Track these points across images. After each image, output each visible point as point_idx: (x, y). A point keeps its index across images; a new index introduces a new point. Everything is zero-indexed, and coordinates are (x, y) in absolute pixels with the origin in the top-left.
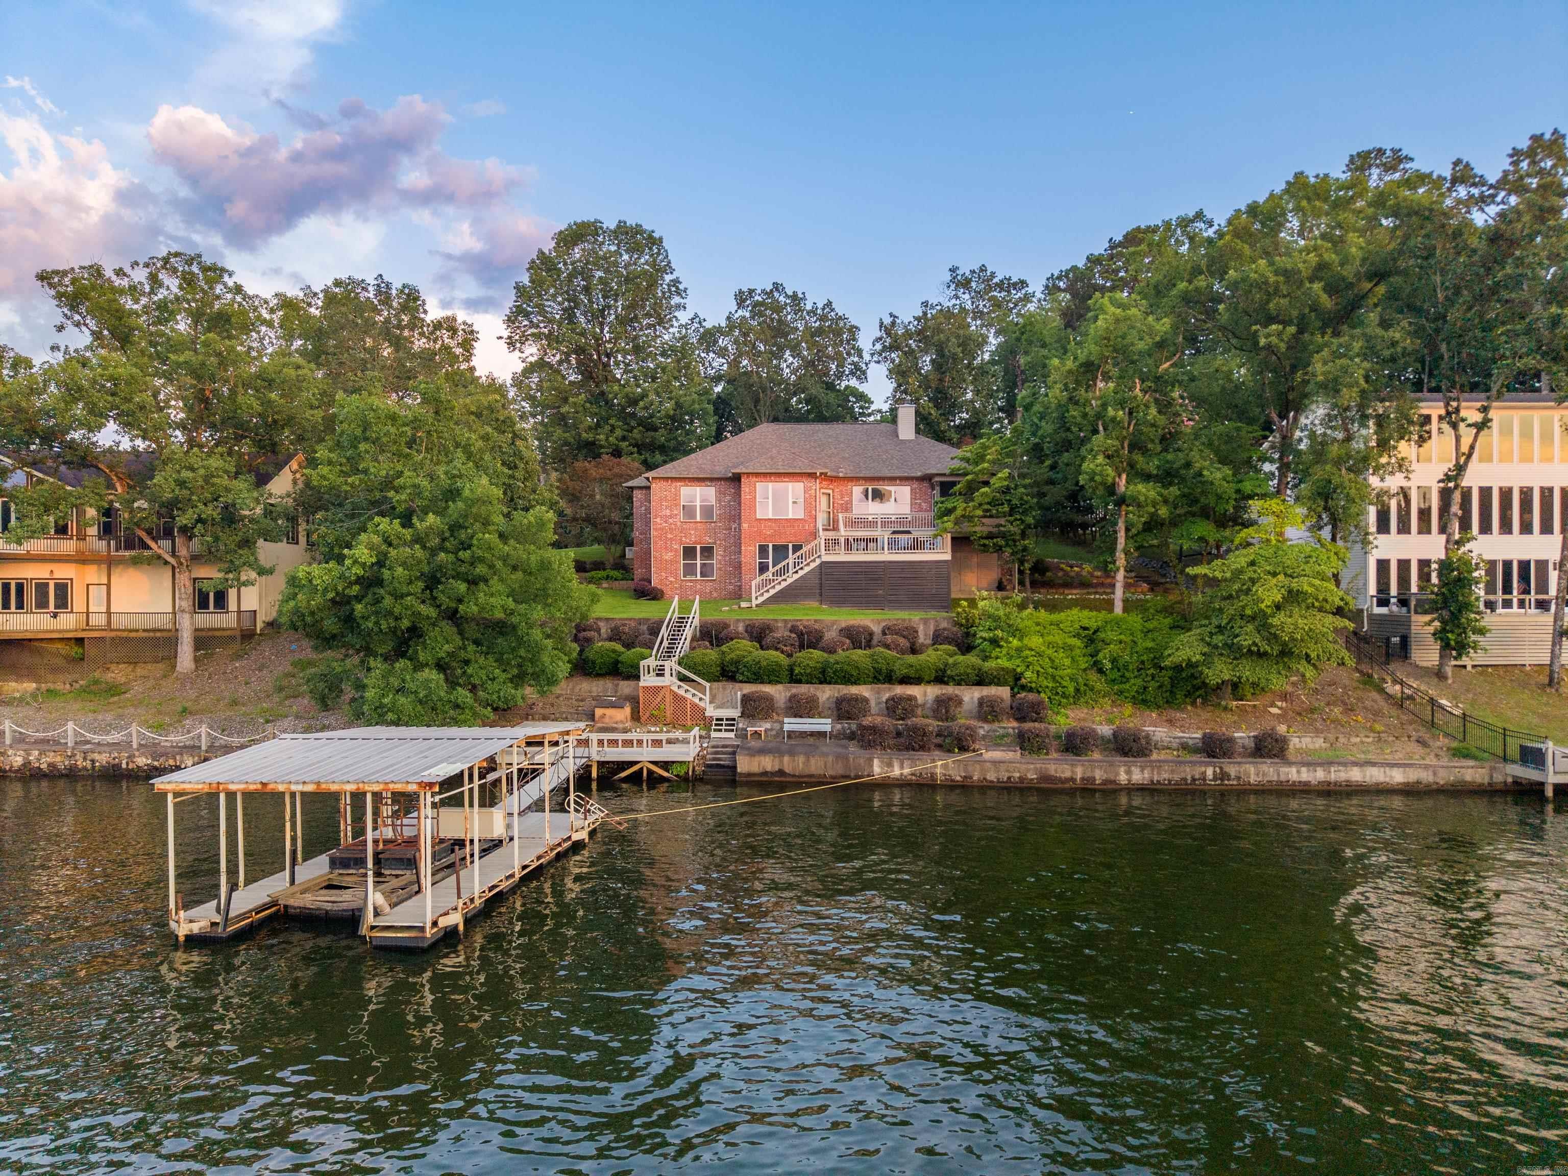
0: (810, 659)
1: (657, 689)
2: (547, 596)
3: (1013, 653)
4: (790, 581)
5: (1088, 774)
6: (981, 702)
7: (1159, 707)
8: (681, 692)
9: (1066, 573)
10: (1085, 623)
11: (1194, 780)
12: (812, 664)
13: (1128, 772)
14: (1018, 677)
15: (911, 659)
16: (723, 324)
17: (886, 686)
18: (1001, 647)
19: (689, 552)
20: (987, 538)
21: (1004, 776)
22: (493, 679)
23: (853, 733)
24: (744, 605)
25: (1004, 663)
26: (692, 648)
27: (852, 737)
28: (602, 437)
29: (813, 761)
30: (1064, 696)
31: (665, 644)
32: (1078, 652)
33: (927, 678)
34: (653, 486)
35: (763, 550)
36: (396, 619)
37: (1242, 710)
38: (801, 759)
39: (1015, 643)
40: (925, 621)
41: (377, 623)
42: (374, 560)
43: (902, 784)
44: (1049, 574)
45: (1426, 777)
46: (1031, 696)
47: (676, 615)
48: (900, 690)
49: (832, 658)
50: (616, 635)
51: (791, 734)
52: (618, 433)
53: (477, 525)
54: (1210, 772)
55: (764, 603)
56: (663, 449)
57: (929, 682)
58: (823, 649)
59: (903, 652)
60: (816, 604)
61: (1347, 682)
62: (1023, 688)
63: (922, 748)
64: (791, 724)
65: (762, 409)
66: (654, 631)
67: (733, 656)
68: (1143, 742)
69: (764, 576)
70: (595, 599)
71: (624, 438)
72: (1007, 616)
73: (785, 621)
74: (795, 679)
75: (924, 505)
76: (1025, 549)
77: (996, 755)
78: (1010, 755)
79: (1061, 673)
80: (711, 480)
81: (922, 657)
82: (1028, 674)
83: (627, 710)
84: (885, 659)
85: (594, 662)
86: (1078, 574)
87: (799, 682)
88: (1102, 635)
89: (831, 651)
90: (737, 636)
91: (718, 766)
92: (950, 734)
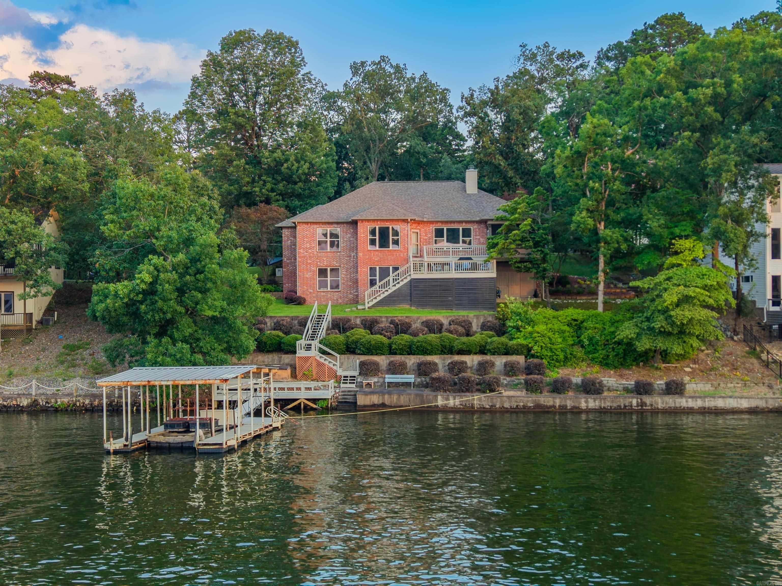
0: (402, 340)
1: (307, 359)
2: (243, 301)
3: (528, 335)
4: (390, 291)
5: (563, 403)
6: (506, 365)
7: (615, 367)
8: (322, 360)
9: (580, 286)
10: (575, 317)
11: (625, 406)
12: (403, 343)
13: (587, 402)
14: (529, 350)
15: (465, 339)
16: (341, 90)
17: (449, 356)
18: (521, 331)
19: (322, 272)
20: (520, 262)
21: (514, 405)
22: (214, 350)
23: (427, 383)
24: (360, 307)
25: (521, 341)
26: (328, 334)
27: (426, 386)
28: (257, 189)
29: (402, 397)
30: (557, 361)
31: (310, 332)
32: (567, 334)
33: (474, 351)
34: (298, 228)
35: (373, 270)
36: (164, 313)
37: (667, 369)
38: (395, 397)
39: (530, 329)
40: (478, 317)
41: (153, 316)
42: (151, 280)
43: (454, 410)
44: (568, 286)
45: (762, 404)
46: (536, 361)
47: (316, 314)
48: (457, 358)
49: (415, 339)
50: (278, 326)
51: (389, 383)
52: (269, 186)
53: (208, 260)
54: (634, 402)
55: (373, 306)
56: (299, 196)
57: (476, 353)
58: (410, 334)
59: (461, 335)
60: (407, 307)
61: (739, 353)
62: (533, 356)
63: (468, 390)
64: (390, 378)
65: (372, 157)
66: (303, 323)
67: (353, 338)
68: (597, 385)
69: (373, 288)
70: (269, 302)
71: (272, 190)
72: (526, 312)
73: (387, 317)
74: (392, 352)
75: (482, 240)
76: (545, 270)
77: (511, 393)
78: (518, 393)
79: (555, 347)
80: (338, 223)
81: (473, 338)
82: (536, 348)
83: (289, 371)
84: (448, 339)
85: (265, 343)
86: (588, 285)
87: (395, 354)
88: (585, 324)
89: (415, 335)
90: (356, 326)
91: (346, 402)
92: (484, 382)
